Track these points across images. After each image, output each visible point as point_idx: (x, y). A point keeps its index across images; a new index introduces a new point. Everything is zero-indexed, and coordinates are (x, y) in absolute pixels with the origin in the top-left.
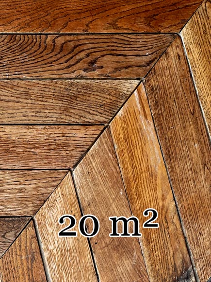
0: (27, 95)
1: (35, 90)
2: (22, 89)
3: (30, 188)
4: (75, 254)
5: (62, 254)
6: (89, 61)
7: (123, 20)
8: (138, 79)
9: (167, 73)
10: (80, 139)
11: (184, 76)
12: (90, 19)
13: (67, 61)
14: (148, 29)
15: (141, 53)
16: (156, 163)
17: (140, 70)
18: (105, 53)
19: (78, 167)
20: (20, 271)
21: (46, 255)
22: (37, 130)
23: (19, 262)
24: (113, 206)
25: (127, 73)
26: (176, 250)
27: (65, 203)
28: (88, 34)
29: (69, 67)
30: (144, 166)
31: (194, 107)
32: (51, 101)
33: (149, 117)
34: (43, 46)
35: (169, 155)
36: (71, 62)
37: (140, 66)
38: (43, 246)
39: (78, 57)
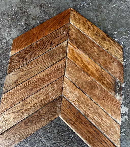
0: (38, 62)
1: (40, 60)
2: (36, 62)
3: (55, 87)
4: (81, 98)
5: (77, 100)
6: (50, 43)
7: (52, 28)
8: (66, 40)
9: (73, 34)
10: (61, 65)
11: (78, 32)
12: (43, 33)
13: (44, 47)
14: (60, 26)
15: (63, 33)
16: (87, 59)
17: (66, 38)
18: (53, 39)
19: (66, 73)
20: (68, 113)
21: (73, 103)
22: (47, 70)
23: (66, 110)
24: (83, 77)
25: (62, 40)
26: (109, 78)
27: (69, 85)
28: (45, 37)
29: (45, 48)
30: (84, 61)
31: (86, 38)
32: (46, 60)
33: (76, 48)
34: (34, 47)
35: (89, 54)
36: (45, 47)
37: (65, 37)
38: (70, 102)
39: (46, 44)
